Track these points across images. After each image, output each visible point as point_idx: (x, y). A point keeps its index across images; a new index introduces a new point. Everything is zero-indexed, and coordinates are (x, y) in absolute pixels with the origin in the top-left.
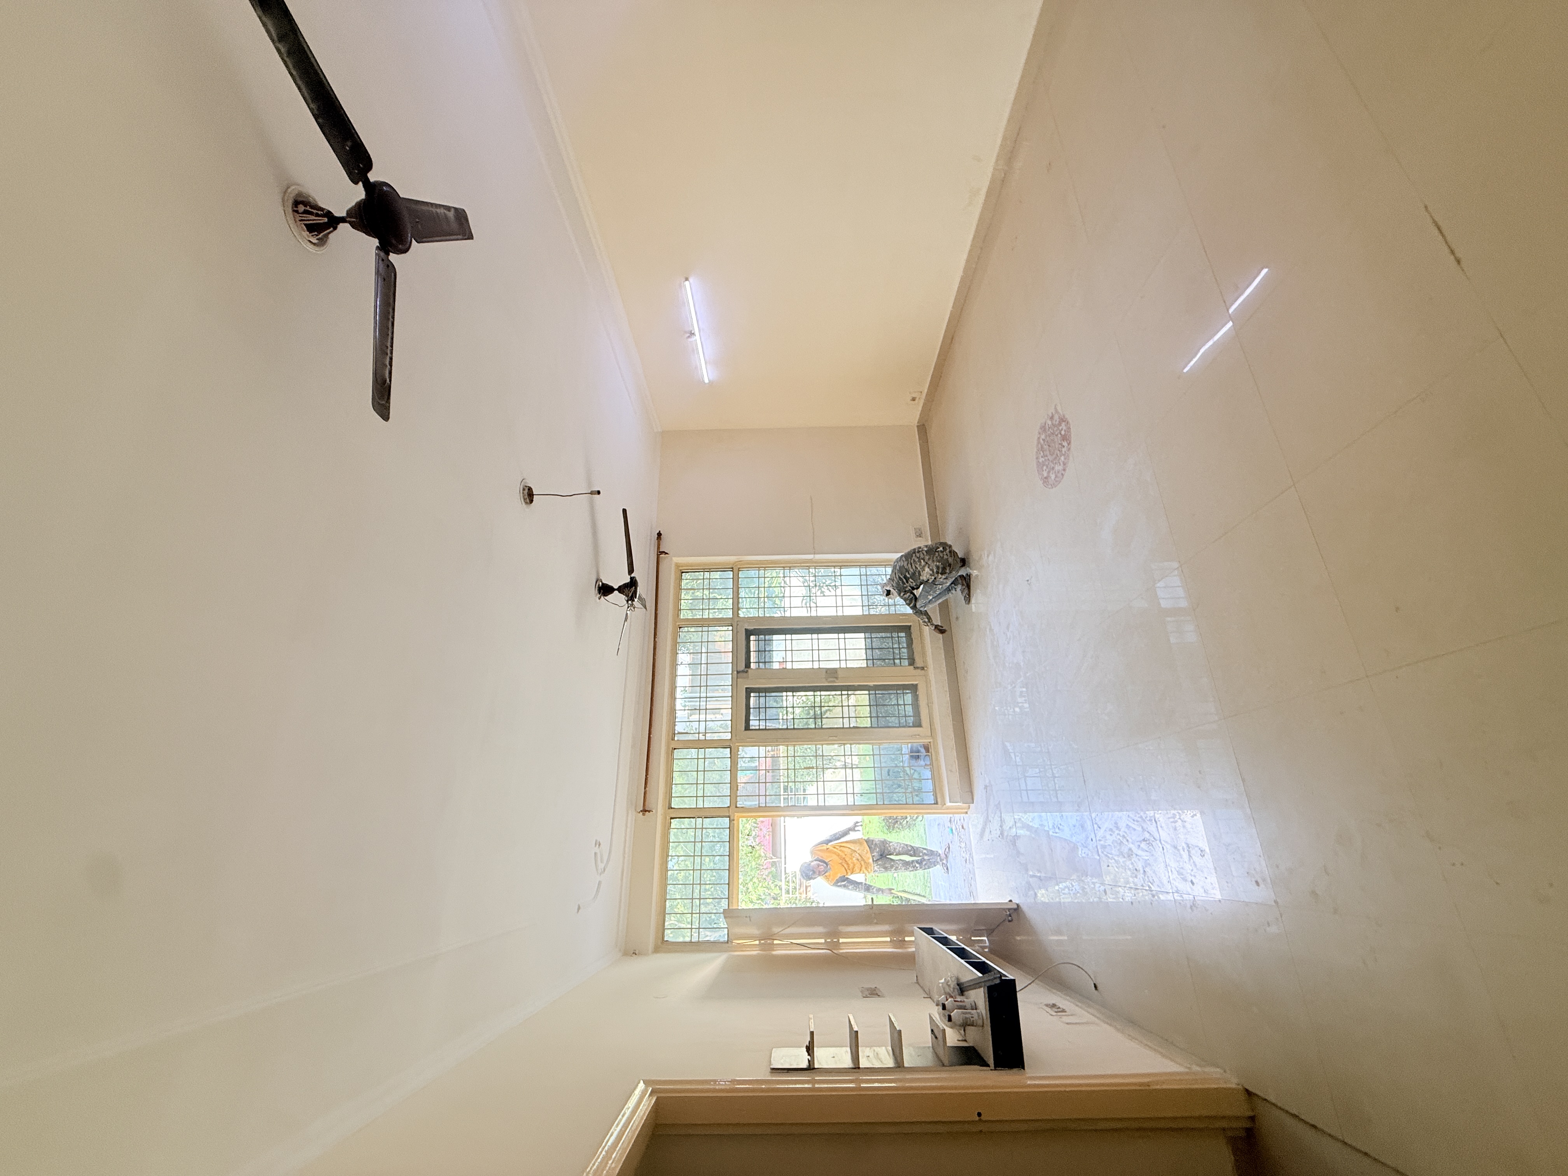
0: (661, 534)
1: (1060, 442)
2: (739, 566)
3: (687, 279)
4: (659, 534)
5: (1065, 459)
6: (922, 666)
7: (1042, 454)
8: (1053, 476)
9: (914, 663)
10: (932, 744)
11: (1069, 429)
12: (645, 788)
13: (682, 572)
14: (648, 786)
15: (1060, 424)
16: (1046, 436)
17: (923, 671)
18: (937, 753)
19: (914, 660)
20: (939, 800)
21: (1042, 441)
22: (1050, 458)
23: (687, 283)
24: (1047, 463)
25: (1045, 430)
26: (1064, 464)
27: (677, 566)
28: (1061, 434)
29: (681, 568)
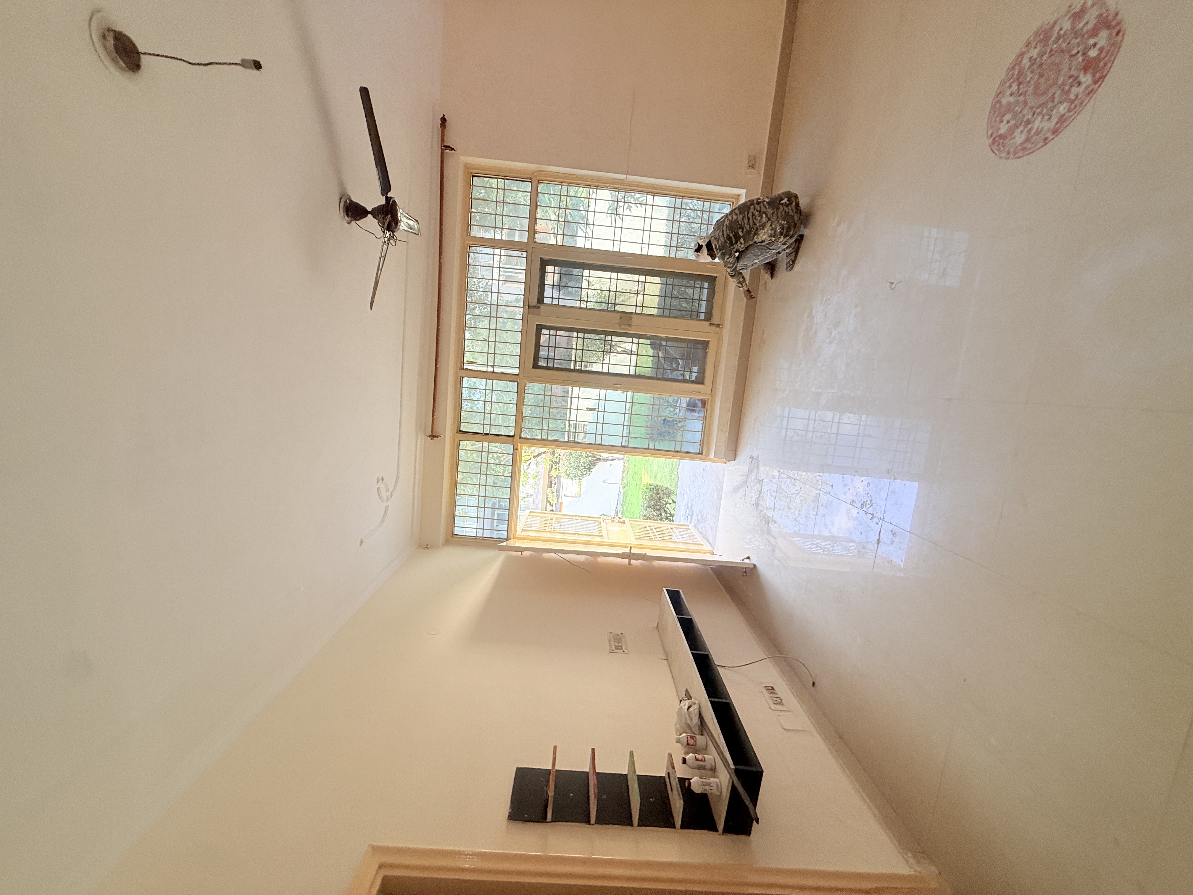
0: (445, 120)
1: (1073, 72)
2: (539, 178)
4: (443, 120)
5: (1069, 111)
6: (719, 323)
7: (1015, 87)
8: (1019, 138)
9: (710, 319)
10: (710, 401)
11: (1114, 48)
12: (433, 416)
13: (473, 176)
14: (435, 414)
15: (1094, 32)
16: (1041, 55)
17: (718, 329)
18: (712, 410)
19: (712, 315)
20: (704, 452)
21: (1026, 62)
22: (1032, 101)
24: (1018, 109)
25: (1045, 41)
26: (1062, 119)
27: (467, 166)
28: (1084, 54)
29: (472, 171)
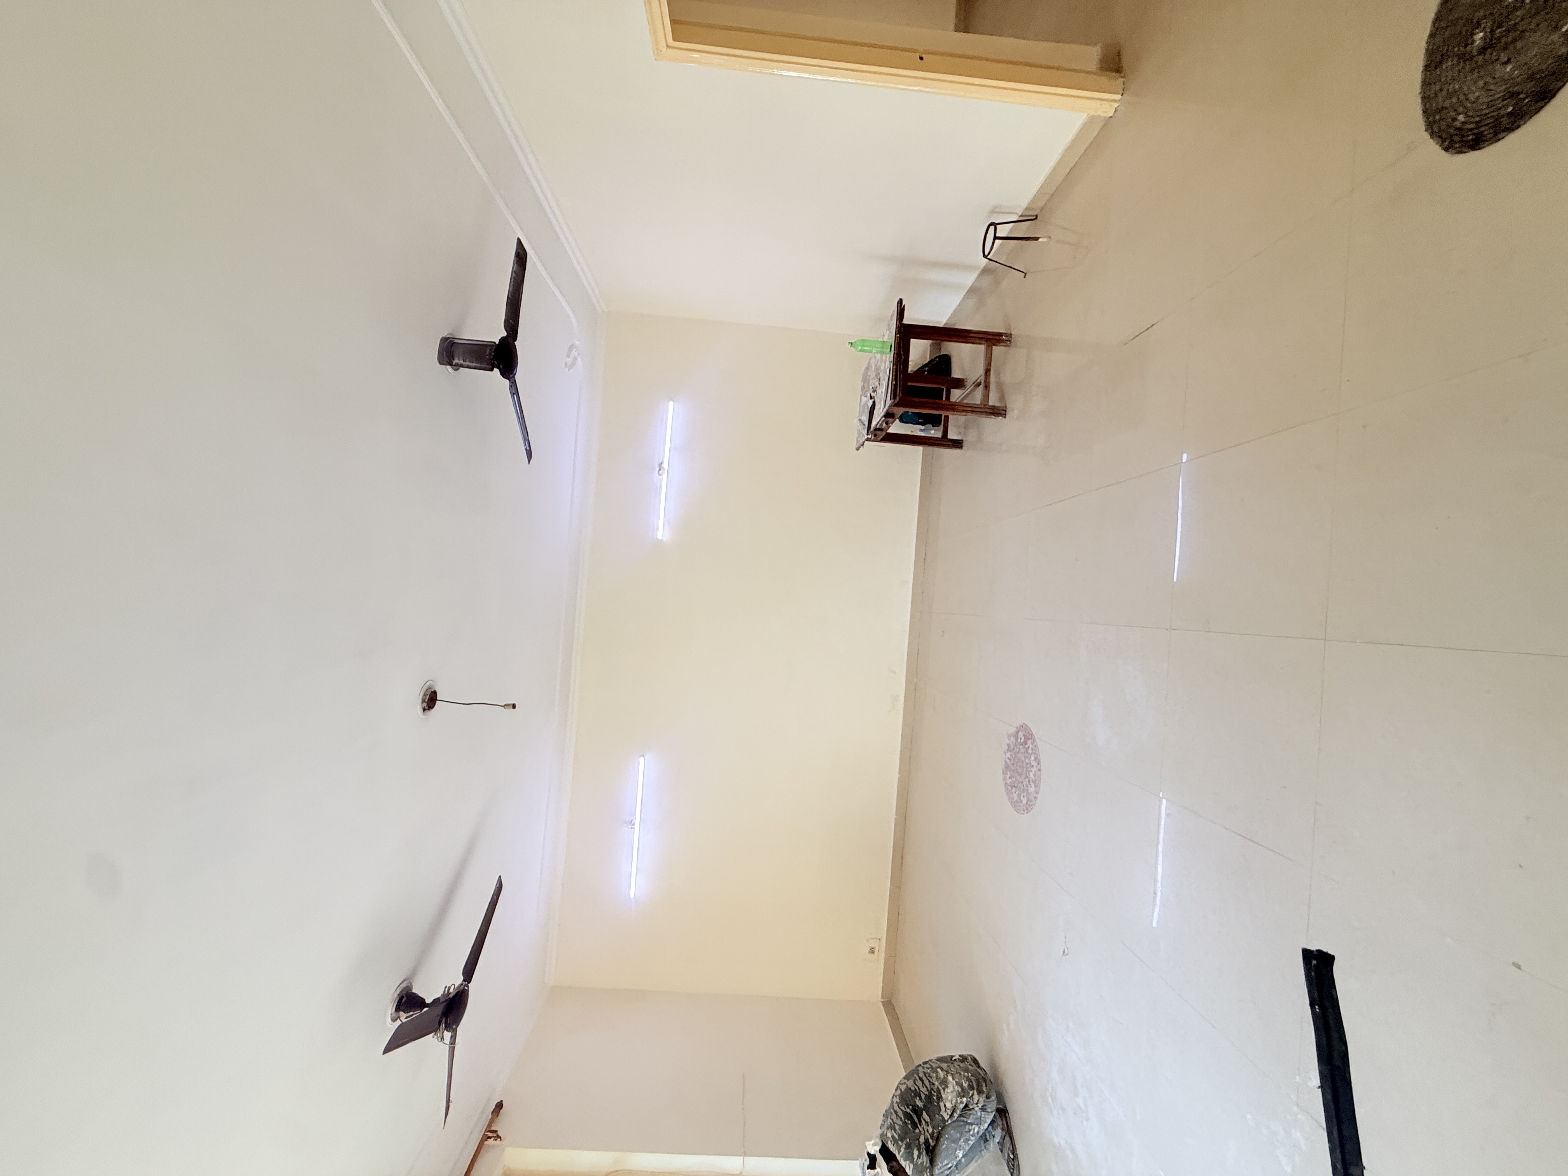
0: (502, 1105)
3: (643, 756)
4: (500, 1106)
8: (1024, 800)
22: (1020, 779)
23: (642, 759)
24: (1022, 789)
28: (1021, 745)
